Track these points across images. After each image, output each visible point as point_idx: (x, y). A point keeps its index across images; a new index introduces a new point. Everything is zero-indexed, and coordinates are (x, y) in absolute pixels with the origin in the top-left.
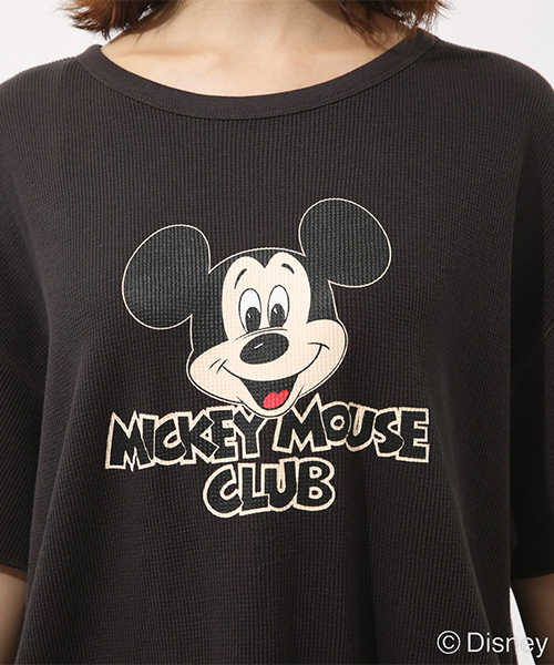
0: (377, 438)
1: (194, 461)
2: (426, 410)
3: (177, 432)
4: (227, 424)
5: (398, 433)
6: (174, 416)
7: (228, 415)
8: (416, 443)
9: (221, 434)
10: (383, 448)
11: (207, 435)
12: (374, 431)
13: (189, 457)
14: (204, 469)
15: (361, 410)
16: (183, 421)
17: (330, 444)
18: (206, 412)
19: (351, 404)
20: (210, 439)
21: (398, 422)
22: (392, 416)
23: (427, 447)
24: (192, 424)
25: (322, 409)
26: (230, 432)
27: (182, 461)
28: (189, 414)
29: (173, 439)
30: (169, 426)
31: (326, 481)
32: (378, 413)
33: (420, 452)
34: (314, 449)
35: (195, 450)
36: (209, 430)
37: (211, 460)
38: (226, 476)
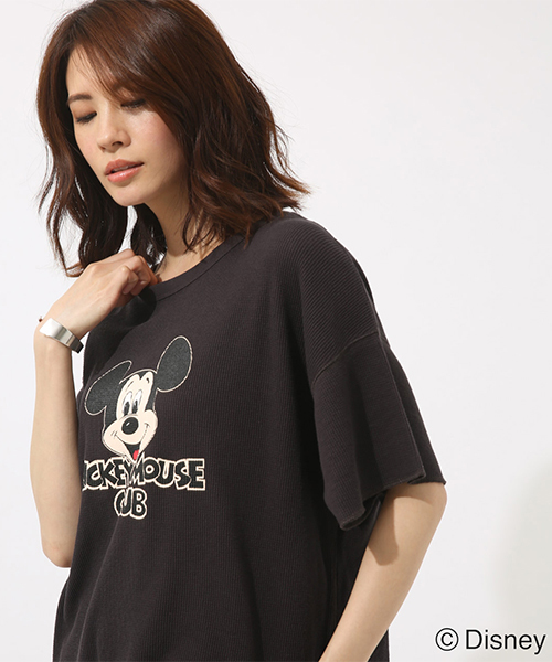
0: (177, 478)
1: (107, 487)
2: (203, 460)
3: (98, 471)
4: (121, 467)
5: (187, 474)
6: (96, 462)
7: (120, 462)
8: (198, 479)
9: (119, 472)
10: (180, 484)
11: (112, 473)
12: (175, 475)
13: (104, 485)
14: (113, 492)
15: (167, 463)
16: (101, 465)
17: (146, 481)
18: (111, 460)
19: (159, 459)
20: (114, 475)
21: (187, 467)
22: (183, 464)
23: (204, 481)
24: (105, 467)
25: (144, 461)
26: (122, 472)
27: (101, 487)
28: (103, 461)
29: (97, 475)
30: (94, 468)
31: (143, 502)
32: (176, 463)
33: (200, 484)
34: (139, 484)
35: (107, 481)
36: (113, 470)
37: (115, 486)
38: (122, 496)
